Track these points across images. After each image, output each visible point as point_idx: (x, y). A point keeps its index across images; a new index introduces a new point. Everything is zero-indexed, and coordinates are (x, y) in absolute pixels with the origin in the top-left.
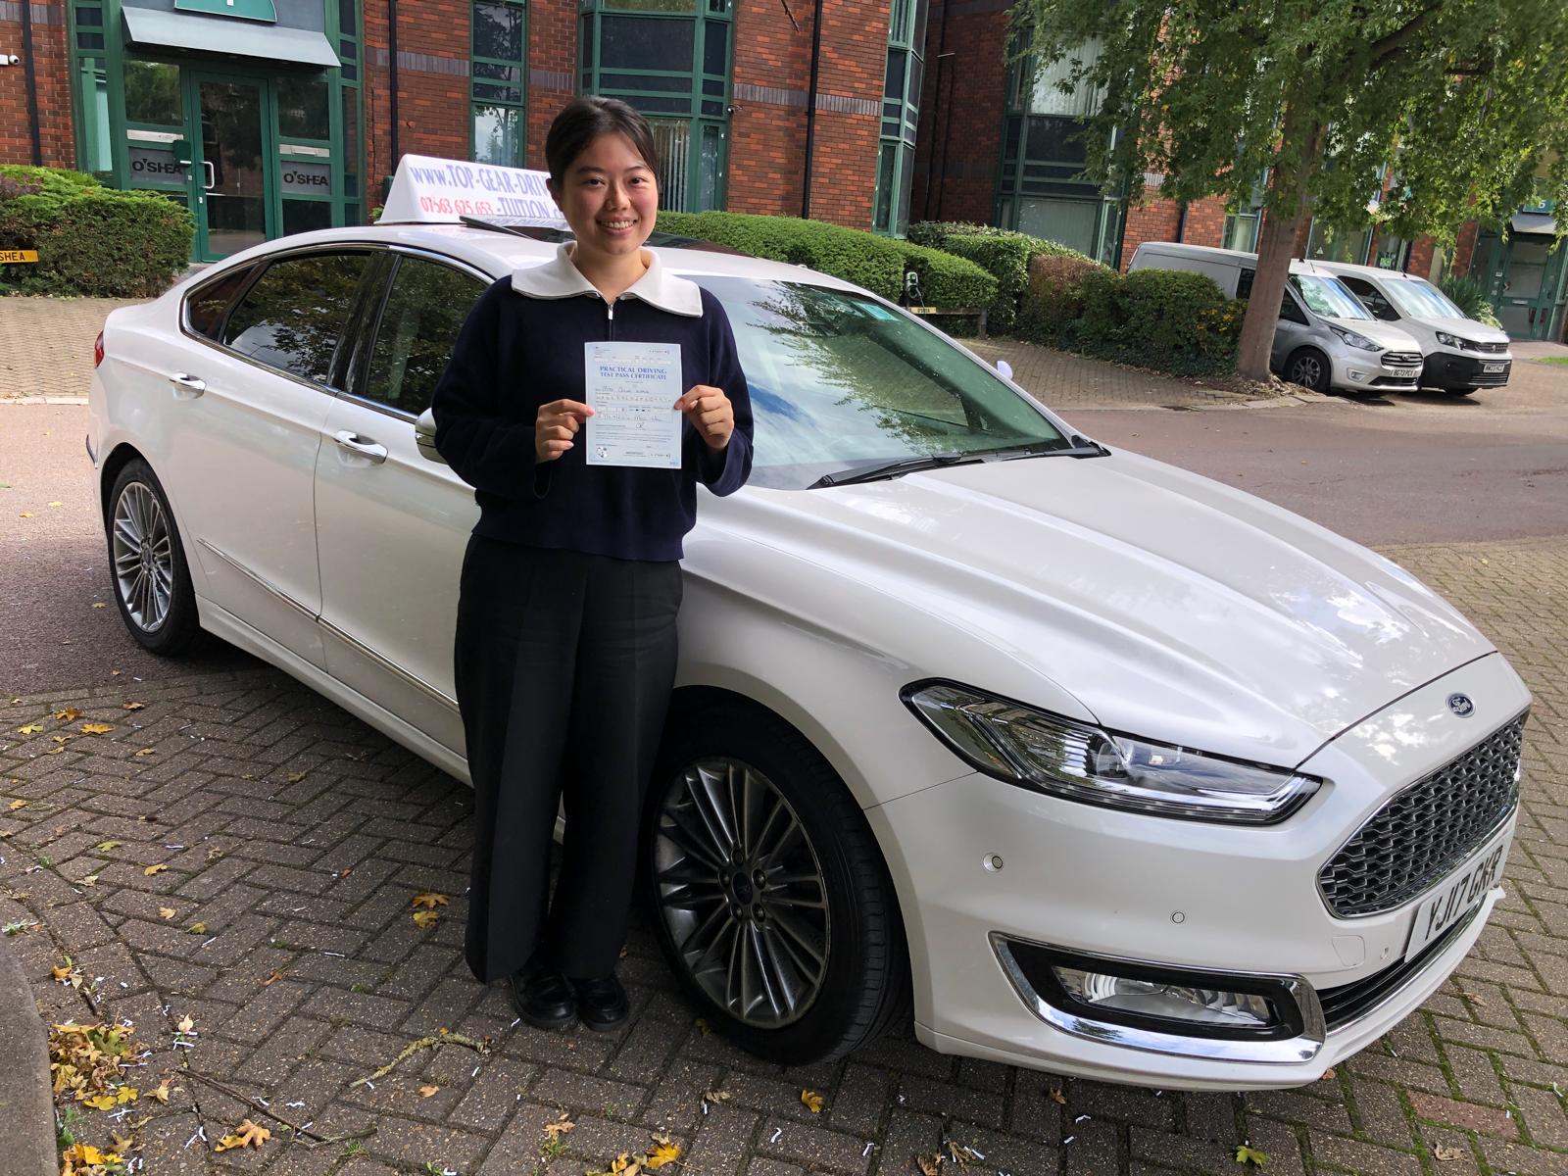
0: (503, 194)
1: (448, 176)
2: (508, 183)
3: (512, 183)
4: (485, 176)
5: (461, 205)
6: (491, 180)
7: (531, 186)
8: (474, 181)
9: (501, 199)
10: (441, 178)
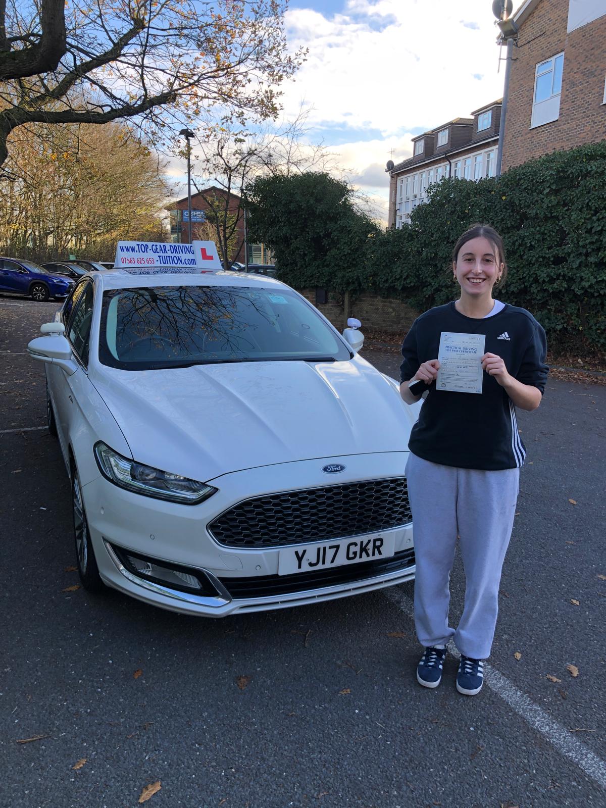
0: (161, 254)
1: (136, 248)
2: (165, 250)
3: (167, 250)
4: (154, 247)
5: (140, 260)
6: (157, 249)
7: (176, 250)
8: (148, 250)
9: (159, 256)
10: (133, 250)
